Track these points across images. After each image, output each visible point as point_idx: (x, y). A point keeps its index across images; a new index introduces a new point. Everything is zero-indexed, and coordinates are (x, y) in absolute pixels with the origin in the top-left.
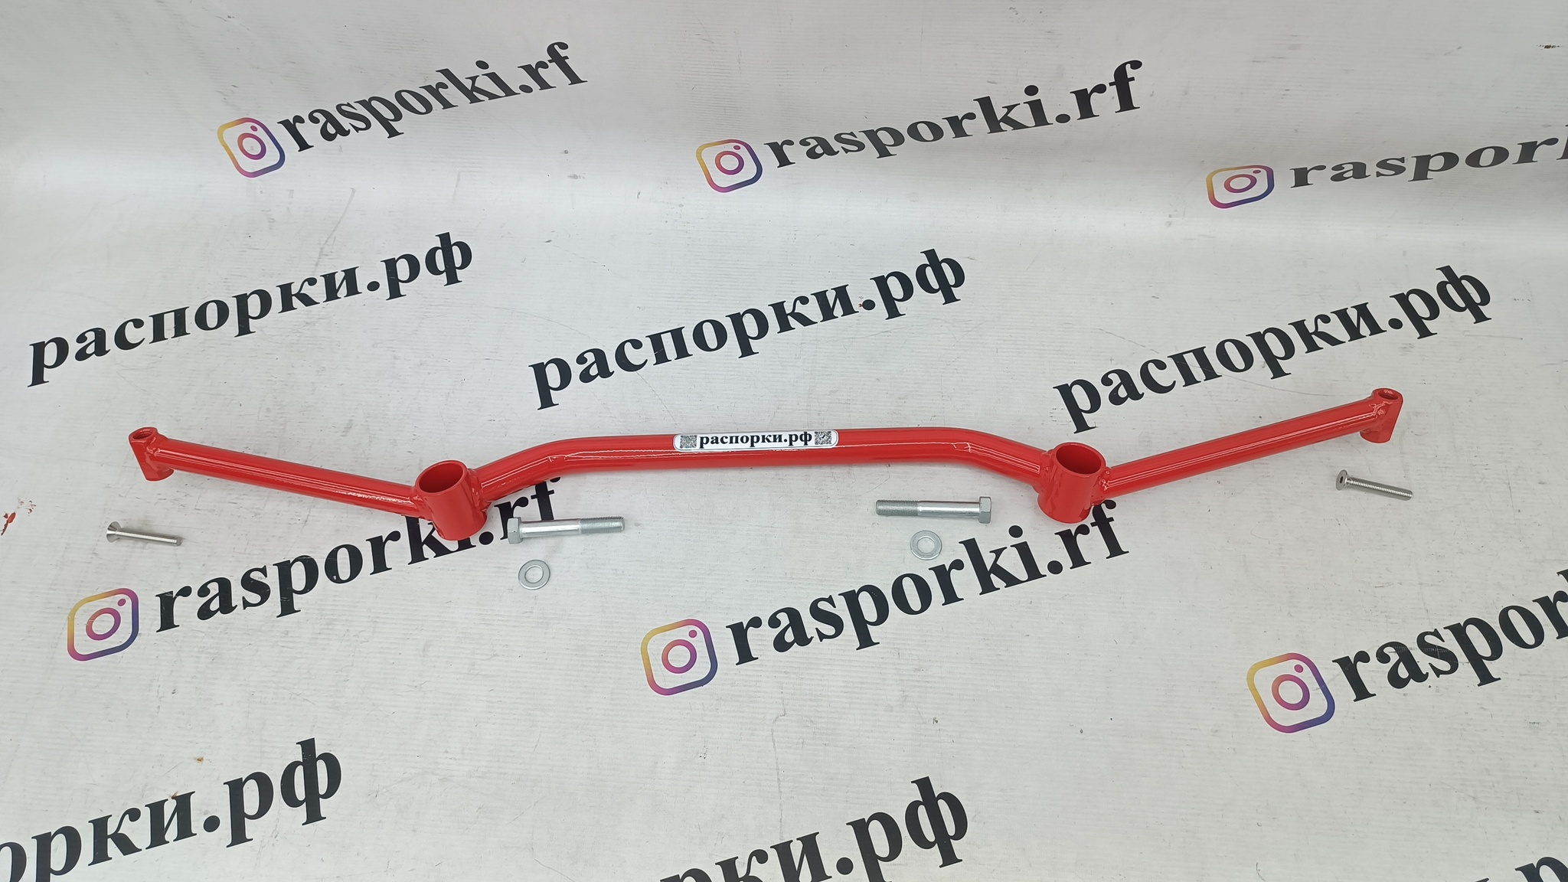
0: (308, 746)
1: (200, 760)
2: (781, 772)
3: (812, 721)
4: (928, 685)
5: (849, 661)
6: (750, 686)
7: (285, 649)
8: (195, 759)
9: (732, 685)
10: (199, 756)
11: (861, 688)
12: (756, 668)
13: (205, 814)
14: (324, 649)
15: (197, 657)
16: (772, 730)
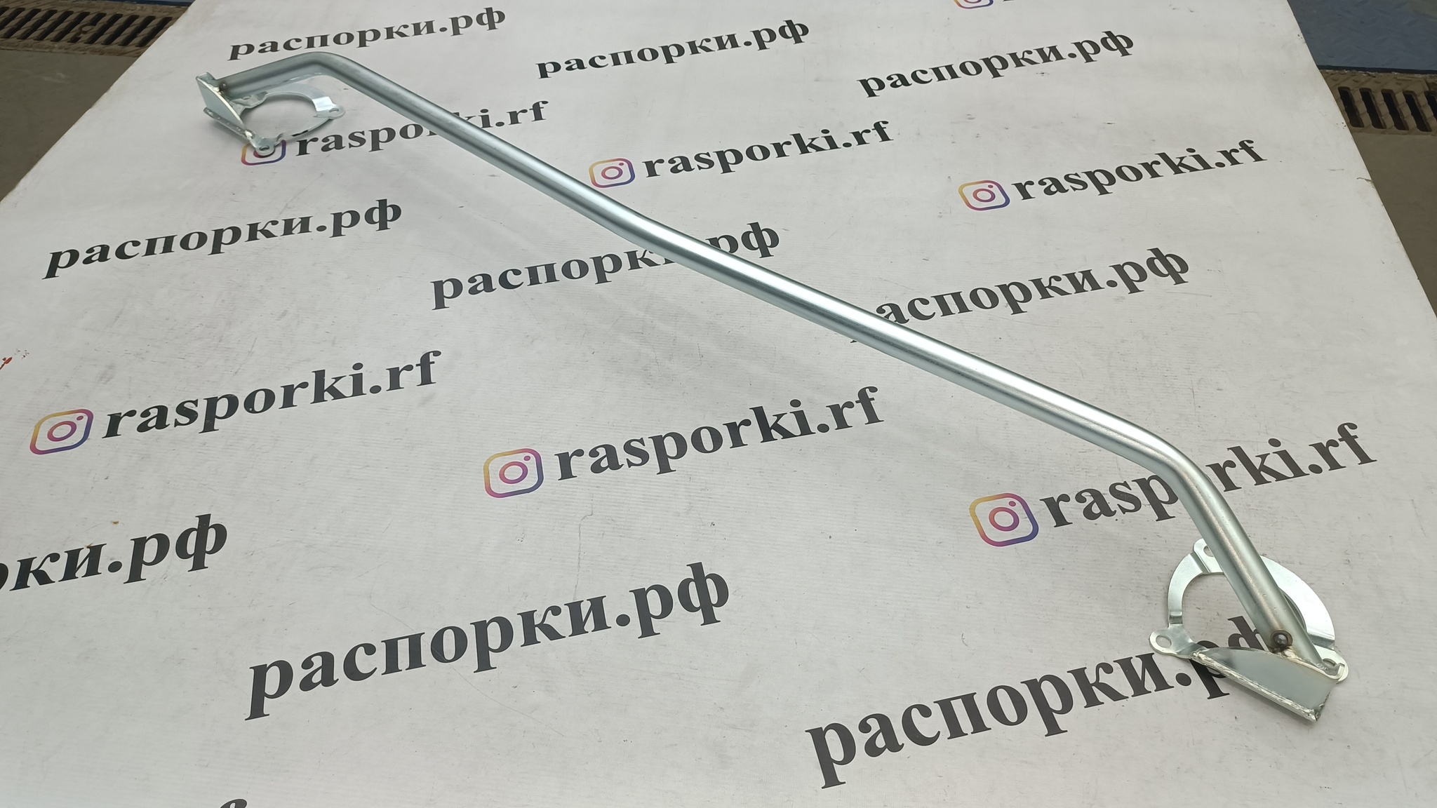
0: (204, 520)
1: (115, 523)
2: (582, 553)
3: (612, 520)
4: (712, 500)
5: (650, 481)
6: (567, 495)
7: (200, 454)
8: (112, 522)
9: (553, 493)
10: (115, 521)
11: (656, 500)
12: (574, 483)
13: (111, 559)
14: (232, 456)
15: (131, 456)
16: (580, 525)
